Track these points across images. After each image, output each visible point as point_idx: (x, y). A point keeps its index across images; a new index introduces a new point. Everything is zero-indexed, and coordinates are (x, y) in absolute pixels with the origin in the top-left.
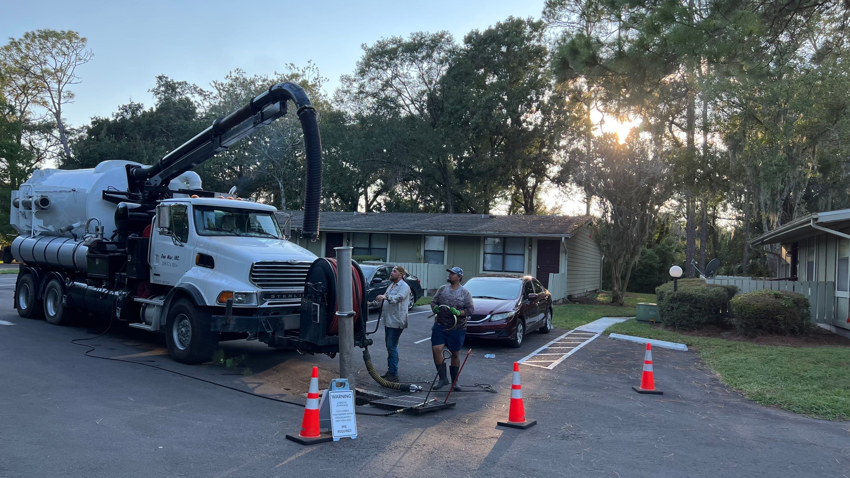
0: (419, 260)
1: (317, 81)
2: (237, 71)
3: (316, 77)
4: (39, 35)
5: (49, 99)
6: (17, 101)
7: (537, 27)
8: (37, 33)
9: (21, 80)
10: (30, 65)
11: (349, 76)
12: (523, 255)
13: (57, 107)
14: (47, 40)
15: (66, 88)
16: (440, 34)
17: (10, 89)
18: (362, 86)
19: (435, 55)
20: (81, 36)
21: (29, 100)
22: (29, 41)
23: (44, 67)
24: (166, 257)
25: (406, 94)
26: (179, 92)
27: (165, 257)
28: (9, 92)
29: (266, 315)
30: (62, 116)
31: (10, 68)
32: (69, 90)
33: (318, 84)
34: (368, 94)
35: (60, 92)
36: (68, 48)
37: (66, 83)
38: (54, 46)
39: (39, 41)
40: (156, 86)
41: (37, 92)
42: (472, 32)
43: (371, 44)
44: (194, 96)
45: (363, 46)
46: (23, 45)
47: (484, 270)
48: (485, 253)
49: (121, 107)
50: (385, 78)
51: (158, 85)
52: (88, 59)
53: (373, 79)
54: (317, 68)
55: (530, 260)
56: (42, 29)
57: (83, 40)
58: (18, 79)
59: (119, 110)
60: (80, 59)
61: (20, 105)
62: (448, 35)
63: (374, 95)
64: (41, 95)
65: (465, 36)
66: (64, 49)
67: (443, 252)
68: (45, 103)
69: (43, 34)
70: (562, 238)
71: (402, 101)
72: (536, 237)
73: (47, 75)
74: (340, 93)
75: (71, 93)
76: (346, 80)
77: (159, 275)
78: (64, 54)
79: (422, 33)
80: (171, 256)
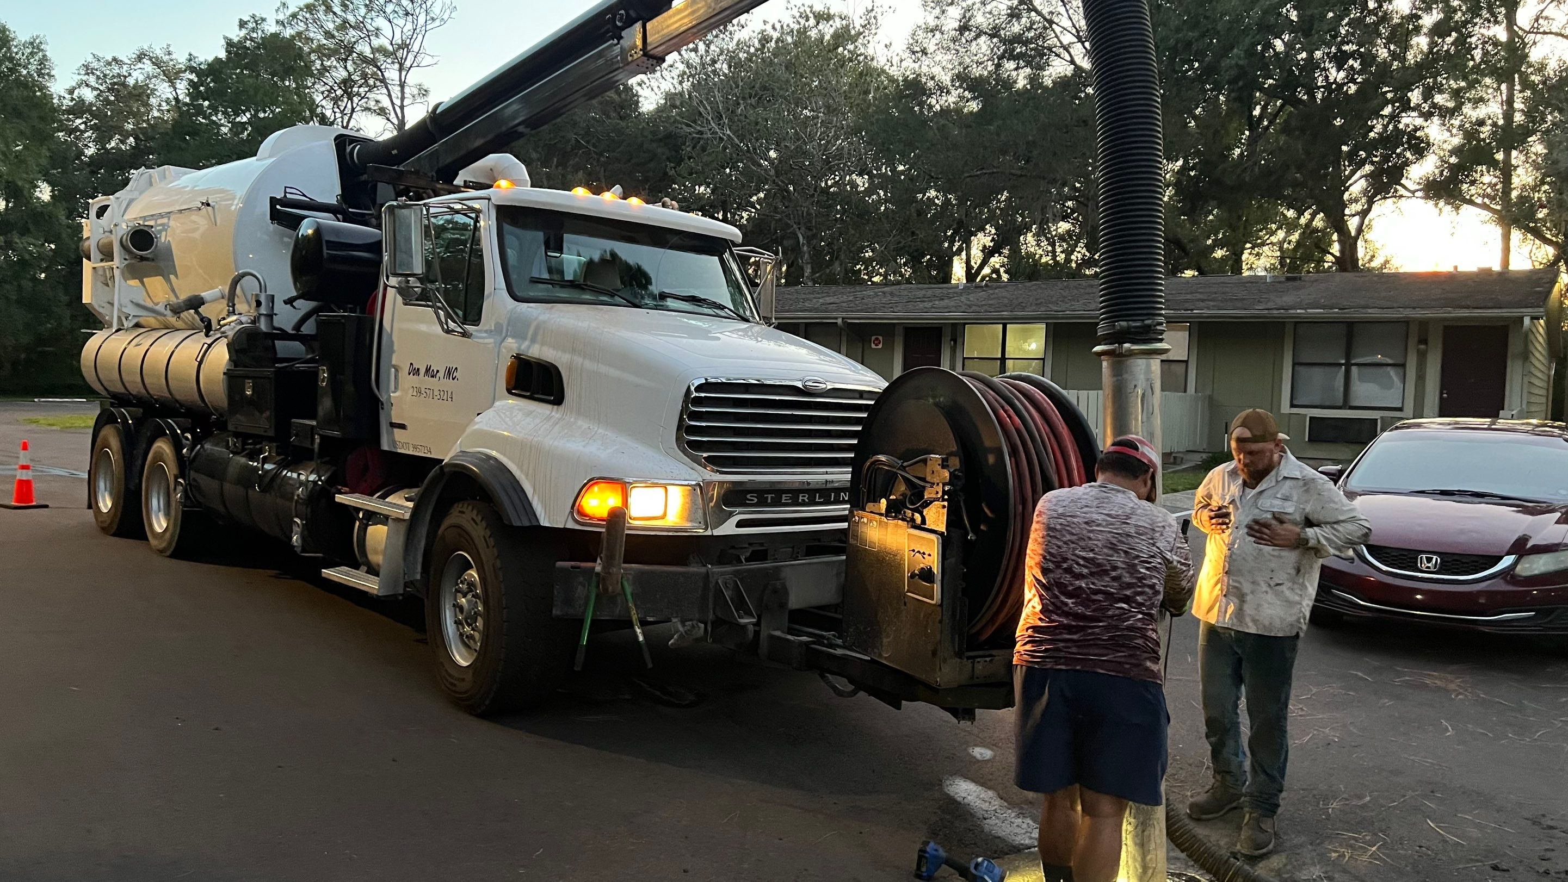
1: (873, 14)
3: (870, 8)
5: (386, 103)
6: (336, 110)
9: (341, 69)
10: (353, 40)
12: (1403, 366)
13: (400, 115)
15: (413, 78)
17: (324, 89)
21: (355, 105)
23: (376, 42)
24: (422, 371)
25: (1066, 23)
27: (417, 372)
28: (323, 93)
29: (729, 563)
31: (320, 46)
32: (418, 82)
33: (873, 21)
34: (979, 32)
35: (402, 85)
36: (412, 1)
37: (411, 67)
41: (367, 89)
47: (1292, 406)
48: (1294, 365)
52: (445, 17)
55: (1421, 378)
58: (335, 67)
60: (433, 19)
61: (342, 117)
63: (994, 33)
64: (374, 95)
67: (1186, 362)
68: (382, 112)
70: (1521, 319)
71: (1056, 39)
72: (1445, 319)
73: (381, 58)
74: (921, 35)
75: (425, 88)
76: (932, 5)
77: (403, 427)
78: (406, 13)
80: (434, 368)
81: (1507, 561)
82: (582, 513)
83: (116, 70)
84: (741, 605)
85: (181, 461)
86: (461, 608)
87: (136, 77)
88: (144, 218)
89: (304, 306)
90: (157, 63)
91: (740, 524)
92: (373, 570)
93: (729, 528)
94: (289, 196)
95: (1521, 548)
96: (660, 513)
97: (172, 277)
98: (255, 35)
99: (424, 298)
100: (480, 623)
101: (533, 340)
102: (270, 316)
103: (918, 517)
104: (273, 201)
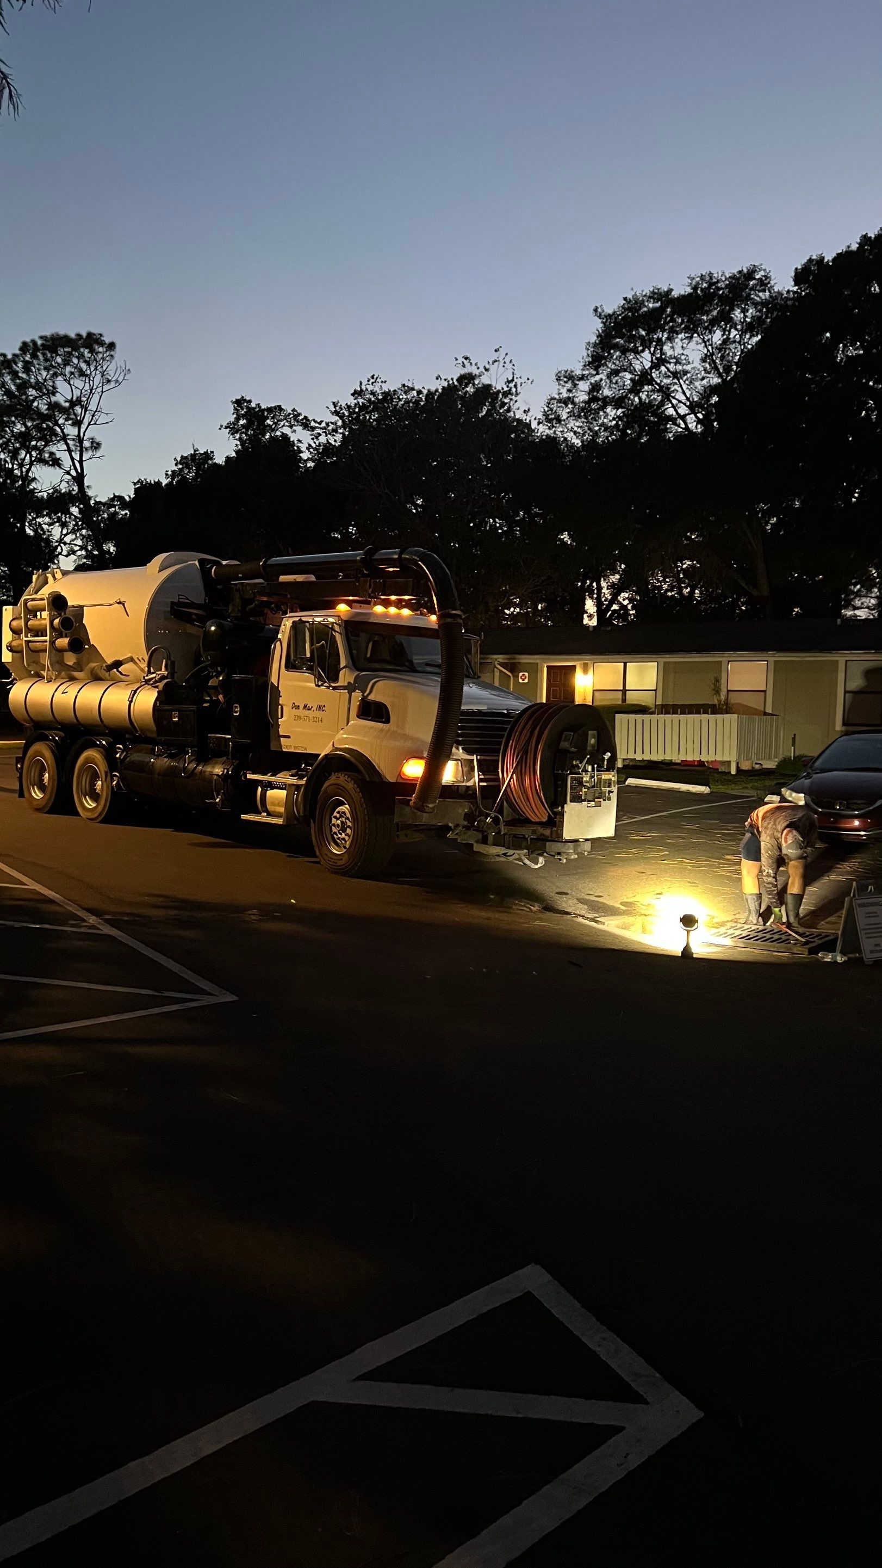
1: (512, 385)
2: (372, 381)
3: (510, 379)
4: (42, 345)
8: (39, 342)
9: (19, 426)
10: (31, 398)
11: (572, 372)
13: (78, 468)
14: (56, 352)
15: (89, 434)
16: (745, 270)
18: (596, 387)
19: (737, 315)
20: (107, 340)
21: (33, 459)
22: (28, 358)
23: (53, 399)
24: (301, 707)
25: (680, 396)
26: (270, 426)
27: (297, 708)
30: (87, 482)
32: (91, 437)
33: (514, 390)
34: (606, 402)
35: (81, 441)
36: (88, 364)
37: (89, 424)
38: (67, 362)
39: (44, 354)
40: (232, 418)
41: (44, 443)
42: (810, 260)
43: (613, 305)
44: (295, 431)
45: (596, 310)
46: (20, 365)
49: (179, 459)
50: (638, 368)
51: (235, 416)
52: (120, 379)
53: (615, 373)
54: (511, 361)
56: (48, 333)
57: (112, 346)
59: (176, 465)
60: (109, 381)
61: (21, 468)
62: (762, 273)
63: (618, 402)
64: (53, 448)
65: (796, 269)
66: (84, 366)
67: (765, 692)
68: (56, 462)
69: (50, 343)
71: (672, 409)
73: (57, 413)
74: (555, 404)
75: (97, 440)
76: (565, 379)
77: (289, 737)
78: (82, 374)
79: (711, 275)
80: (309, 705)
82: (404, 775)
85: (111, 762)
86: (338, 825)
91: (479, 780)
93: (474, 782)
94: (181, 600)
100: (347, 832)
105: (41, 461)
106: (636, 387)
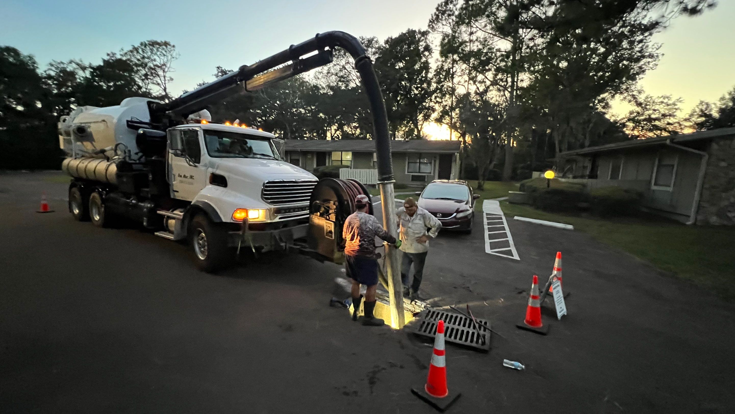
0: (369, 168)
4: (149, 44)
5: (159, 82)
7: (424, 34)
8: (147, 43)
9: (143, 71)
10: (147, 62)
12: (431, 163)
13: (164, 86)
14: (154, 47)
15: (168, 75)
16: (372, 38)
17: (138, 76)
20: (172, 44)
22: (143, 47)
23: (155, 63)
24: (183, 176)
25: (354, 74)
27: (181, 176)
29: (277, 229)
30: (167, 91)
31: (136, 63)
35: (164, 77)
36: (166, 51)
37: (167, 72)
38: (158, 51)
39: (149, 47)
40: (216, 72)
41: (153, 77)
42: (389, 37)
46: (140, 50)
47: (408, 172)
48: (408, 163)
49: (198, 84)
50: (342, 65)
52: (177, 57)
53: (335, 65)
55: (434, 166)
56: (149, 39)
57: (174, 46)
58: (141, 70)
60: (173, 58)
62: (376, 39)
63: (336, 74)
64: (156, 79)
65: (385, 40)
66: (164, 52)
68: (158, 84)
69: (151, 43)
70: (455, 153)
71: (351, 78)
72: (440, 153)
73: (156, 68)
74: (317, 74)
77: (177, 192)
78: (164, 55)
79: (362, 37)
80: (186, 175)
81: (455, 214)
82: (235, 218)
83: (62, 66)
84: (281, 240)
85: (102, 199)
86: (200, 244)
87: (70, 68)
88: (81, 123)
89: (140, 154)
90: (78, 64)
91: (280, 218)
92: (171, 232)
93: (277, 220)
94: (133, 120)
95: (458, 211)
96: (257, 217)
97: (93, 143)
98: (113, 58)
99: (182, 155)
100: (206, 248)
101: (217, 169)
102: (130, 156)
103: (328, 217)
104: (128, 121)
105: (153, 83)
106: (341, 70)
